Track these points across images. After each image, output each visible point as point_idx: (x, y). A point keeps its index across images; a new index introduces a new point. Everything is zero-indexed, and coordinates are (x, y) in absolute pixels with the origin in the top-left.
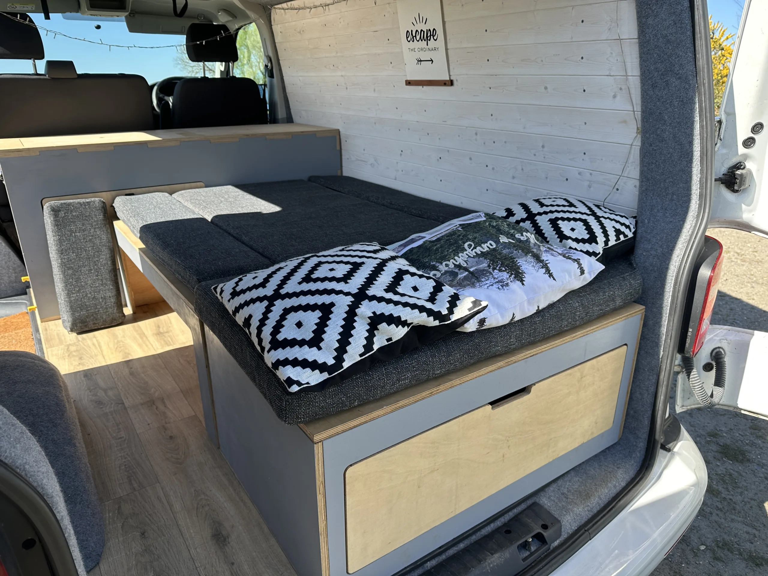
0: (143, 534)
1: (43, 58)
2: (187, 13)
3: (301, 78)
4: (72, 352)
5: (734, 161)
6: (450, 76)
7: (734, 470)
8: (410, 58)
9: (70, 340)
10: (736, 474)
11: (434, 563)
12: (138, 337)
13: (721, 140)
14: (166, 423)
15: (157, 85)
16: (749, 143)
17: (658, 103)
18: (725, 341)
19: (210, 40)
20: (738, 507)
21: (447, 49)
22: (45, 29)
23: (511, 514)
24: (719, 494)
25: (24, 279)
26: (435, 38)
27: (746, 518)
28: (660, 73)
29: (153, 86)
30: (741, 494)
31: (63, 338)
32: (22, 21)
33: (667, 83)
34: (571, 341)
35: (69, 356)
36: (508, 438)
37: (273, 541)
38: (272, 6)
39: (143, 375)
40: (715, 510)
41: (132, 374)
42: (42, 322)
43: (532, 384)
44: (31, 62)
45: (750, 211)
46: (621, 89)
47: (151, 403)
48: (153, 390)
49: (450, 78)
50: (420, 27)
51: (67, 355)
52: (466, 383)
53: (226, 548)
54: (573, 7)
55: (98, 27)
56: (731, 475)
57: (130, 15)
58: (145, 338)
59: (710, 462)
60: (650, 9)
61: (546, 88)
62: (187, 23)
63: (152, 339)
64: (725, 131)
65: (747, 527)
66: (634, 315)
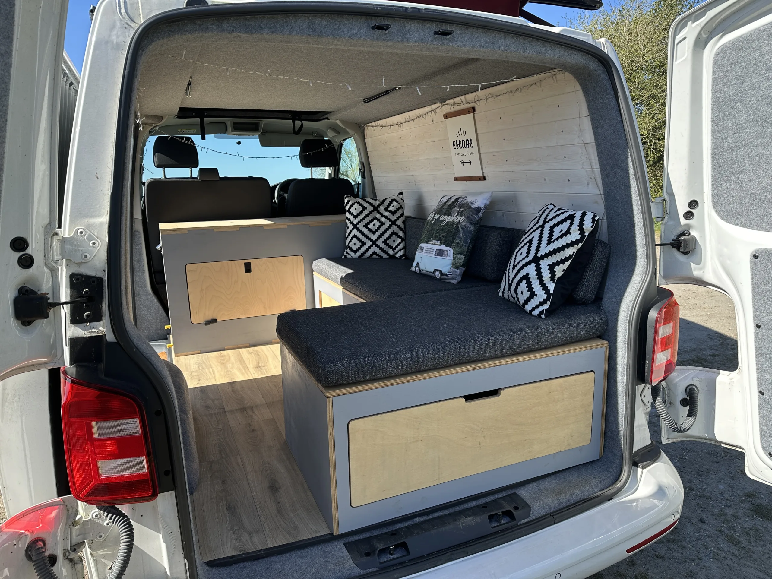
0: (224, 481)
1: (197, 166)
2: (303, 131)
3: (384, 178)
4: (193, 376)
5: (679, 230)
6: (483, 173)
7: (761, 526)
8: (456, 161)
9: (194, 369)
10: (763, 530)
11: (422, 519)
12: (242, 368)
13: (667, 214)
14: (252, 422)
15: (278, 187)
16: (688, 215)
17: (612, 188)
18: (697, 379)
19: (316, 151)
20: (755, 556)
21: (480, 154)
22: (201, 147)
23: (492, 498)
24: (739, 543)
25: (167, 327)
26: (472, 146)
27: (761, 565)
28: (610, 166)
29: (275, 187)
30: (763, 546)
31: (189, 367)
32: (186, 142)
33: (615, 173)
34: (534, 359)
35: (191, 378)
36: (482, 429)
37: (309, 493)
38: (365, 124)
39: (241, 392)
40: (731, 556)
41: (233, 391)
42: (175, 356)
43: (501, 389)
44: (189, 169)
45: (701, 269)
46: (591, 178)
47: (243, 409)
48: (246, 402)
49: (483, 174)
50: (462, 138)
51: (190, 378)
52: (441, 377)
53: (277, 494)
54: (556, 121)
55: (239, 143)
56: (757, 530)
57: (262, 133)
58: (247, 370)
59: (739, 517)
60: (598, 122)
61: (545, 180)
62: (301, 138)
63: (252, 370)
64: (670, 207)
65: (760, 573)
66: (597, 347)
